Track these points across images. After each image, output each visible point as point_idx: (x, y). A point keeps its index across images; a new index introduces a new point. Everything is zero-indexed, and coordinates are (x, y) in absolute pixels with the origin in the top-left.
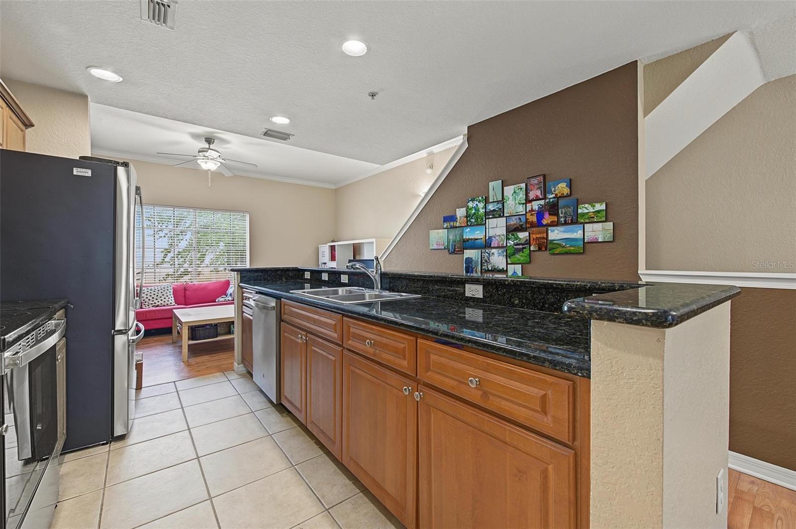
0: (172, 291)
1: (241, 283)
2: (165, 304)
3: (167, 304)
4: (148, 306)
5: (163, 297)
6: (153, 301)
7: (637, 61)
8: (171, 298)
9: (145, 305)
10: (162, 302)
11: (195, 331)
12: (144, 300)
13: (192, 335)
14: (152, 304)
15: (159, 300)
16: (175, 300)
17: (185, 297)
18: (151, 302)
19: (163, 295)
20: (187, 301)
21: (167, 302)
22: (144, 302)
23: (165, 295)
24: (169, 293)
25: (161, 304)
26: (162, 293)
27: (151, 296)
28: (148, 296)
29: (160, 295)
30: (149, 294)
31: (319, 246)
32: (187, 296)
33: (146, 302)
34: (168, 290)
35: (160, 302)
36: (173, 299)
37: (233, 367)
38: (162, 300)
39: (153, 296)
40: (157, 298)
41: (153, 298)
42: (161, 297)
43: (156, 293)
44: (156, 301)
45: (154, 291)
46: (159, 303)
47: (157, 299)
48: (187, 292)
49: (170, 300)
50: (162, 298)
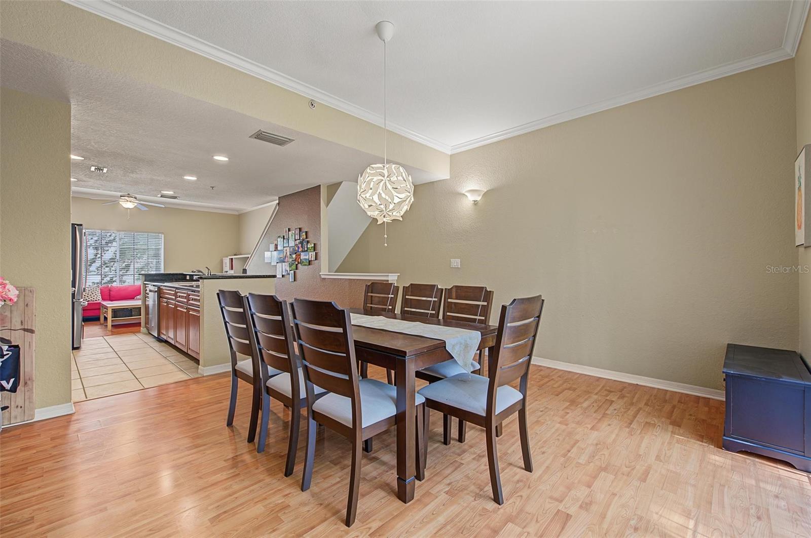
0: (99, 291)
1: (145, 281)
2: (94, 300)
3: (97, 299)
6: (85, 298)
7: (320, 185)
10: (92, 299)
11: (116, 313)
13: (114, 314)
15: (90, 297)
16: (102, 297)
17: (110, 295)
19: (93, 294)
20: (111, 298)
24: (97, 293)
26: (92, 292)
29: (90, 293)
31: (223, 258)
32: (111, 295)
34: (96, 291)
36: (100, 296)
37: (140, 331)
38: (92, 297)
39: (85, 294)
41: (85, 296)
42: (91, 295)
43: (87, 292)
44: (87, 298)
46: (90, 300)
47: (88, 296)
48: (111, 293)
49: (98, 297)
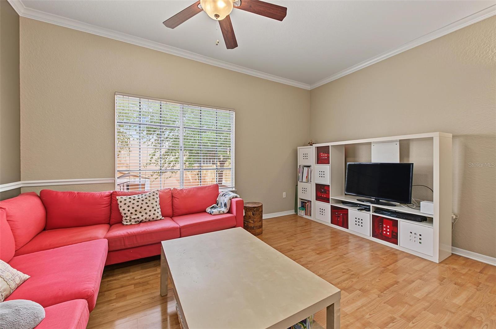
0: (158, 200)
3: (153, 219)
4: (130, 221)
5: (148, 209)
6: (136, 215)
8: (157, 210)
9: (126, 220)
12: (125, 214)
14: (135, 219)
15: (143, 213)
16: (161, 211)
17: (173, 207)
18: (133, 217)
19: (148, 206)
20: (175, 211)
21: (152, 216)
22: (125, 216)
23: (151, 206)
24: (155, 204)
25: (146, 219)
26: (146, 203)
27: (133, 208)
28: (130, 208)
29: (145, 206)
30: (131, 206)
31: (298, 148)
32: (174, 204)
33: (127, 216)
34: (154, 199)
35: (145, 216)
36: (159, 210)
38: (146, 213)
39: (136, 208)
40: (141, 210)
41: (136, 211)
42: (145, 209)
43: (139, 204)
44: (139, 215)
45: (138, 202)
46: (143, 218)
47: (140, 212)
48: (176, 201)
49: (156, 212)
50: (147, 211)
